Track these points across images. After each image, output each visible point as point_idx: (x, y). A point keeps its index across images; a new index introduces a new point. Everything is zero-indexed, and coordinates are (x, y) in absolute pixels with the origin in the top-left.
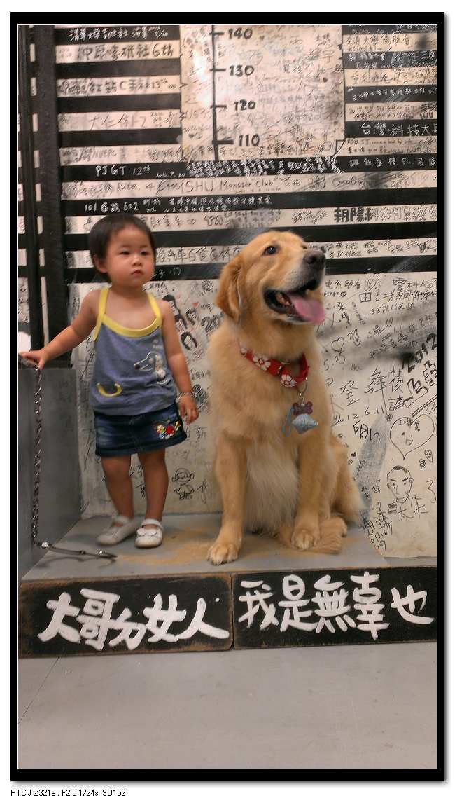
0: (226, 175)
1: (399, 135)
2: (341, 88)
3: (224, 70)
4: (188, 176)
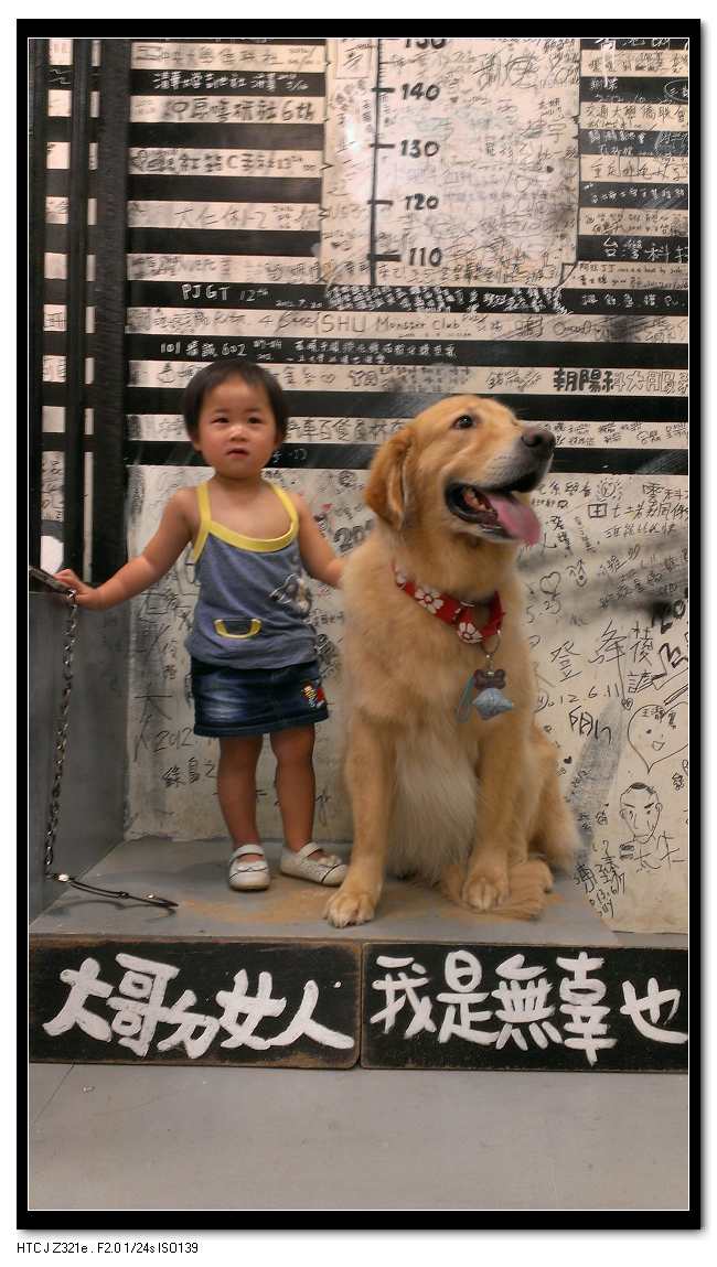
0: (385, 308)
1: (661, 259)
2: (574, 184)
3: (392, 146)
4: (326, 307)
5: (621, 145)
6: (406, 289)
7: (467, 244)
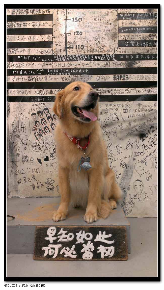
0: (70, 60)
1: (140, 46)
2: (117, 27)
3: (70, 19)
4: (55, 61)
5: (128, 17)
6: (75, 55)
7: (90, 43)
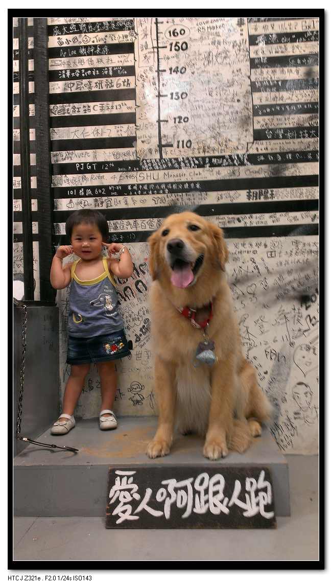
0: (168, 168)
1: (293, 138)
2: (251, 106)
3: (166, 96)
4: (141, 169)
5: (271, 87)
6: (176, 159)
7: (203, 137)
